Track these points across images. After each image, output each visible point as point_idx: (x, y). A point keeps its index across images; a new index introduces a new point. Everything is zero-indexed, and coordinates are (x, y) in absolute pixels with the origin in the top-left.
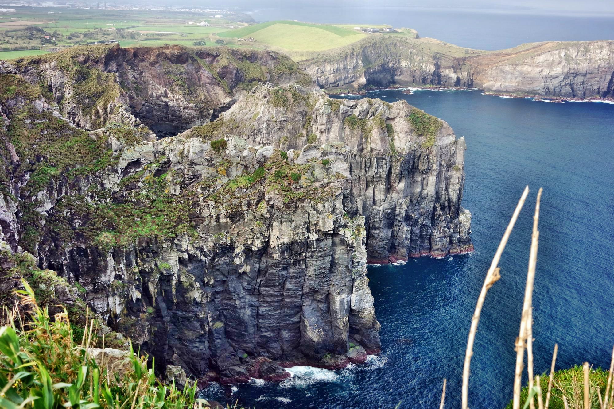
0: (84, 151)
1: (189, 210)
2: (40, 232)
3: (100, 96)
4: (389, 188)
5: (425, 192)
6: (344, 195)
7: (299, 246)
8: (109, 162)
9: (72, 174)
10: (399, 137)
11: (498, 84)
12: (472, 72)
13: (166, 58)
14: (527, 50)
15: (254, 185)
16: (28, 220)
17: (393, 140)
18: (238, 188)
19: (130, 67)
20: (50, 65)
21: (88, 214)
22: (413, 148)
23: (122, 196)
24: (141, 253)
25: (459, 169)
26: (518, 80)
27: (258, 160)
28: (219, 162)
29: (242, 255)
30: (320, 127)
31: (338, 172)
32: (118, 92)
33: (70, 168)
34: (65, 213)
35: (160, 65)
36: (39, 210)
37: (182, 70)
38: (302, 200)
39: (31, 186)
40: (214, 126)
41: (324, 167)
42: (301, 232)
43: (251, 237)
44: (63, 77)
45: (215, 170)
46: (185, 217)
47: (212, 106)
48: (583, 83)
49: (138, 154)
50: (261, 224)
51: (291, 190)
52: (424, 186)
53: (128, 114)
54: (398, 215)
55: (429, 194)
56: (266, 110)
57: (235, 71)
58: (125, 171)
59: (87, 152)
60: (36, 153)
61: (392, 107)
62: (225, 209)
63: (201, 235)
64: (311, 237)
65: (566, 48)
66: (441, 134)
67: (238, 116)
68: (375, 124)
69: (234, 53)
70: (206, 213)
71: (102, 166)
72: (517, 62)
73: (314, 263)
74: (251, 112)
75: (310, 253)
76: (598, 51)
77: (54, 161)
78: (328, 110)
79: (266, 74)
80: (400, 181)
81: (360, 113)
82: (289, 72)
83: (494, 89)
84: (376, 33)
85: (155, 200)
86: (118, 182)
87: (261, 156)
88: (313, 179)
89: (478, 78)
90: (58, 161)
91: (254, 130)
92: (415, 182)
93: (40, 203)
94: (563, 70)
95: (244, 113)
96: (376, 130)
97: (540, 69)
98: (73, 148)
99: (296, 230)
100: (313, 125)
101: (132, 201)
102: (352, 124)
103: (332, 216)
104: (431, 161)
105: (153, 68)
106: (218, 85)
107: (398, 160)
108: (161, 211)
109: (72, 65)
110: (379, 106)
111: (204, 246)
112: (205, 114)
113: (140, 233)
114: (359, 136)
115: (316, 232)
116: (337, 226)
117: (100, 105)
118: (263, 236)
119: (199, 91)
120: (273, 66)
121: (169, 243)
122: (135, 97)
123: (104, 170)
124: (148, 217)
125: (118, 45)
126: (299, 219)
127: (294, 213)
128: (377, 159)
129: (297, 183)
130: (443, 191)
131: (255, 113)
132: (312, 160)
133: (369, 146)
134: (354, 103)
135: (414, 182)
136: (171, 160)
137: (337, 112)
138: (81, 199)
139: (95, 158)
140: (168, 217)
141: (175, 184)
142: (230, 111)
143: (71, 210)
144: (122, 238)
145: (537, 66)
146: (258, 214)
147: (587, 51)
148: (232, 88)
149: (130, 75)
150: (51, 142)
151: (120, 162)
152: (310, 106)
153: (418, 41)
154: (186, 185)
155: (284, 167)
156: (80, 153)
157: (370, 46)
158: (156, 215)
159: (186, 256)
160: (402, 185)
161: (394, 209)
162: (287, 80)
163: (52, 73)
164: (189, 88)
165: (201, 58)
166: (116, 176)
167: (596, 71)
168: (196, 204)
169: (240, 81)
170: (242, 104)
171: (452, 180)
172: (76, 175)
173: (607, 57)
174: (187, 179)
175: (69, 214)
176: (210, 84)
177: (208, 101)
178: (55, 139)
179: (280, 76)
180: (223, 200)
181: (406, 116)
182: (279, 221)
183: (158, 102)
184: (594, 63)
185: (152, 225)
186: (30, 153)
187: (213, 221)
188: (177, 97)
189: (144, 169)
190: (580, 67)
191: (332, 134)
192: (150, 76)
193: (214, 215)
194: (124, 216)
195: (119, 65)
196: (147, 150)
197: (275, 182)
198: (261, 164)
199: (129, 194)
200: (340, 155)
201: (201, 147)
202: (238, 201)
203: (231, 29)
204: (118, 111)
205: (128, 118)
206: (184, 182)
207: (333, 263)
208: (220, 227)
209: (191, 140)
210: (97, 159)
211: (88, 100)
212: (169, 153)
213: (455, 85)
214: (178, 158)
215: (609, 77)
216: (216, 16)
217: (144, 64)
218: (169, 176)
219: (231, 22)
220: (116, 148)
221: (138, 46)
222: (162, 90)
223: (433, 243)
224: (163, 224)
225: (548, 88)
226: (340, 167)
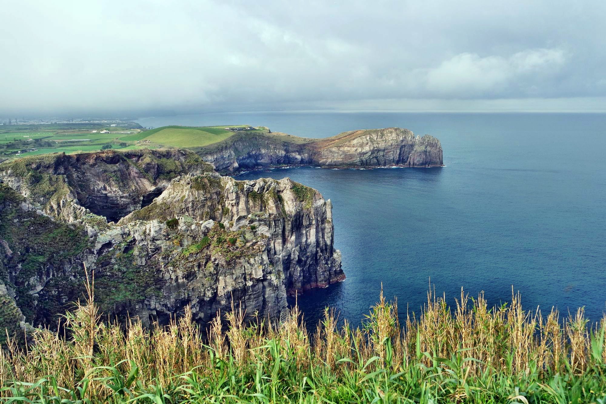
0: (66, 240)
1: (154, 276)
2: (33, 311)
3: (53, 194)
4: (284, 241)
5: (309, 241)
6: (267, 250)
7: (240, 292)
8: (87, 246)
9: (57, 259)
10: (287, 204)
11: (329, 160)
12: (311, 154)
13: (103, 160)
14: (345, 137)
15: (202, 251)
16: (23, 303)
17: (283, 206)
18: (190, 254)
19: (74, 169)
20: (6, 173)
21: (73, 290)
22: (298, 210)
23: (99, 272)
25: (330, 222)
26: (342, 157)
27: (203, 231)
28: (174, 236)
29: (197, 306)
31: (262, 234)
32: (68, 190)
33: (55, 255)
34: (53, 292)
35: (99, 166)
36: (31, 292)
37: (116, 169)
38: (239, 258)
39: (24, 274)
40: (150, 209)
41: (252, 231)
42: (240, 281)
43: (203, 290)
44: (20, 181)
45: (172, 243)
46: (151, 282)
47: (141, 194)
48: (383, 156)
49: (110, 237)
50: (210, 280)
51: (230, 251)
52: (308, 237)
53: (79, 207)
54: (293, 260)
55: (312, 242)
56: (190, 193)
57: (156, 166)
58: (100, 252)
59: (68, 240)
60: (26, 246)
61: (280, 183)
62: (182, 272)
63: (165, 294)
64: (248, 284)
65: (370, 134)
66: (315, 198)
67: (169, 200)
68: (270, 196)
69: (154, 153)
70: (167, 276)
71: (81, 250)
72: (340, 145)
73: (251, 303)
74: (178, 196)
75: (248, 296)
76: (389, 135)
77: (41, 250)
78: (236, 189)
79: (179, 167)
80: (292, 235)
81: (258, 189)
82: (196, 164)
83: (327, 164)
84: (241, 131)
85: (125, 272)
86: (95, 261)
87: (205, 228)
88: (245, 241)
89: (315, 157)
90: (44, 250)
91: (183, 209)
93: (32, 287)
94: (369, 147)
95: (173, 197)
96: (271, 200)
97: (355, 148)
98: (56, 238)
99: (237, 280)
100: (225, 201)
101: (107, 275)
102: (254, 198)
103: (261, 267)
104: (311, 218)
105: (93, 169)
106: (144, 177)
107: (289, 220)
108: (132, 280)
109: (27, 171)
110: (272, 183)
111: (168, 303)
112: (137, 200)
113: (117, 300)
114: (260, 205)
115: (251, 280)
116: (265, 273)
117: (54, 201)
118: (212, 288)
119: (131, 183)
120: (183, 160)
121: (141, 305)
122: (80, 192)
123: (83, 253)
124: (121, 286)
125: (64, 153)
126: (238, 272)
127: (234, 268)
128: (275, 221)
129: (235, 245)
130: (321, 238)
131: (181, 196)
132: (243, 227)
133: (268, 212)
134: (254, 183)
135: (301, 235)
136: (136, 239)
137: (242, 190)
138: (66, 278)
139: (74, 245)
140: (138, 284)
141: (141, 258)
142: (161, 197)
143: (58, 289)
144: (102, 305)
145: (353, 147)
146: (207, 273)
147: (383, 135)
148: (155, 179)
149: (75, 175)
150: (37, 236)
151: (96, 245)
152: (222, 188)
153: (271, 135)
154: (150, 256)
155: (223, 234)
156: (63, 242)
157: (238, 141)
158: (128, 283)
159: (155, 313)
160: (293, 238)
161: (289, 256)
162: (195, 170)
163: (9, 179)
164: (123, 182)
165: (129, 158)
166: (93, 256)
167: (390, 148)
168: (159, 271)
169: (161, 173)
170: (171, 190)
171: (326, 230)
172: (61, 260)
173: (395, 138)
174: (150, 252)
175: (57, 292)
176: (138, 177)
177: (138, 190)
178: (41, 232)
179: (190, 167)
180: (180, 265)
181: (291, 188)
182: (223, 275)
183: (99, 194)
184: (388, 142)
185: (126, 292)
186: (20, 246)
187: (173, 282)
188: (114, 190)
189: (114, 248)
190: (380, 145)
191: (240, 207)
192: (91, 175)
193: (173, 277)
194: (102, 288)
195: (66, 169)
196: (117, 233)
197: (218, 247)
198: (205, 234)
199: (104, 269)
200: (261, 221)
201: (160, 226)
202: (191, 264)
203: (129, 134)
204: (70, 204)
205: (79, 209)
206: (148, 254)
207: (264, 301)
208: (179, 286)
209: (151, 222)
210: (77, 245)
211: (43, 198)
212: (134, 233)
213: (300, 164)
214: (142, 236)
215: (398, 151)
216: (112, 125)
217: (85, 166)
218: (136, 252)
219: (127, 129)
220: (91, 234)
221: (79, 152)
222: (101, 185)
223: (318, 276)
224: (134, 290)
225: (362, 161)
226: (263, 230)
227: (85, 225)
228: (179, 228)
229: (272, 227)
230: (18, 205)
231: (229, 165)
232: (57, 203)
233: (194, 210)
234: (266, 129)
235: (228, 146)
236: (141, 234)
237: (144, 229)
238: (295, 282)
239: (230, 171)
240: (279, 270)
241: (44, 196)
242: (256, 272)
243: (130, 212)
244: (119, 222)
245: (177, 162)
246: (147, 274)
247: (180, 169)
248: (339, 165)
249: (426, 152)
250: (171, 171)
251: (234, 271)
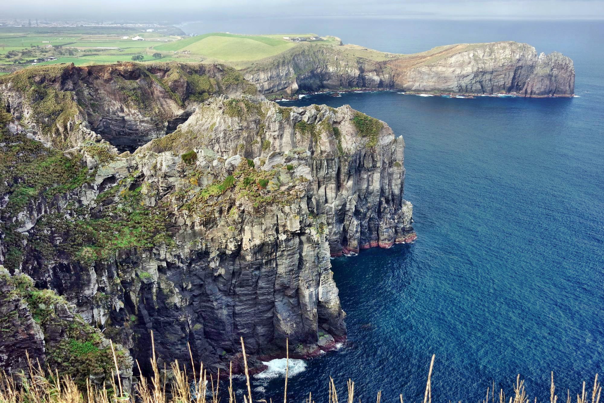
0: (61, 171)
1: (165, 220)
2: (22, 252)
3: (59, 114)
4: (339, 187)
5: (371, 188)
6: (308, 196)
7: (270, 247)
8: (85, 179)
9: (50, 193)
10: (345, 139)
11: (417, 84)
12: (393, 74)
13: (120, 74)
14: (440, 53)
15: (224, 193)
16: (11, 241)
17: (340, 141)
18: (210, 196)
19: (85, 85)
20: (6, 86)
21: (68, 231)
22: (358, 148)
23: (100, 211)
24: (121, 264)
25: (400, 165)
26: (434, 80)
27: (227, 169)
28: (190, 173)
29: (217, 260)
30: (273, 134)
31: (302, 176)
32: (77, 109)
33: (47, 188)
34: (45, 232)
35: (115, 82)
36: (20, 230)
37: (136, 85)
38: (270, 204)
39: (11, 208)
40: (172, 138)
41: (289, 172)
42: (270, 233)
43: (224, 241)
44: (21, 97)
45: (188, 181)
46: (161, 227)
47: (166, 118)
48: (490, 80)
49: (113, 170)
50: (233, 229)
51: (260, 195)
52: (370, 183)
53: (88, 131)
54: (348, 211)
55: (375, 189)
56: (222, 120)
57: (186, 85)
58: (101, 187)
59: (63, 171)
60: (14, 175)
61: (337, 112)
62: (199, 217)
63: (178, 243)
64: (280, 238)
65: (474, 50)
66: (382, 134)
67: (196, 128)
68: (323, 128)
69: (183, 67)
70: (181, 221)
71: (78, 183)
72: (433, 64)
73: (284, 261)
74: (208, 123)
75: (280, 253)
76: (501, 51)
77: (32, 181)
78: (280, 117)
79: (214, 86)
80: (348, 179)
81: (309, 119)
82: (236, 83)
83: (414, 88)
84: (304, 42)
85: (131, 213)
86: (95, 198)
87: (230, 165)
88: (279, 184)
89: (399, 79)
90: (35, 182)
91: (212, 140)
92: (361, 179)
93: (20, 224)
94: (472, 69)
95: (201, 124)
96: (324, 134)
97: (452, 69)
98: (49, 168)
99: (267, 232)
100: (266, 132)
101: (109, 216)
102: (302, 129)
103: (298, 217)
104: (375, 159)
105: (107, 85)
106: (171, 98)
107: (346, 160)
108: (138, 223)
109: (29, 85)
110: (326, 111)
111: (181, 254)
112: (160, 126)
113: (119, 245)
114: (309, 140)
115: (284, 233)
116: (303, 225)
117: (60, 123)
118: (236, 240)
119: (153, 105)
120: (220, 78)
121: (148, 253)
122: (92, 113)
123: (81, 187)
124: (126, 230)
125: (73, 64)
126: (269, 222)
127: (263, 216)
128: (327, 160)
129: (266, 188)
130: (387, 187)
131: (211, 124)
132: (278, 166)
133: (319, 149)
134: (303, 110)
135: (360, 179)
136: (145, 174)
137: (288, 119)
138: (61, 217)
139: (71, 177)
140: (146, 229)
141: (150, 197)
142: (187, 123)
143: (51, 228)
144: (102, 251)
145: (450, 67)
146: (230, 220)
147: (492, 52)
148: (184, 101)
149: (86, 92)
150: (27, 164)
151: (96, 178)
152: (262, 115)
153: (342, 48)
154: (161, 196)
155: (252, 174)
156: (57, 173)
157: (299, 55)
158: (134, 227)
159: (164, 264)
160: (350, 183)
161: (344, 205)
162: (234, 91)
163: (9, 94)
164: (143, 103)
165: (152, 73)
166: (93, 193)
167: (501, 69)
168: (171, 214)
169: (191, 93)
170: (199, 115)
171: (394, 176)
172: (55, 194)
173: (509, 56)
174: (162, 191)
175: (50, 232)
176: (163, 97)
177: (162, 114)
178: (31, 160)
179: (228, 87)
180: (197, 209)
181: (350, 119)
182: (250, 225)
183: (115, 117)
184: (498, 62)
185: (131, 237)
186: (8, 175)
187: (188, 229)
188: (133, 112)
189: (119, 184)
190: (487, 65)
191: (284, 140)
192: (106, 93)
193: (189, 223)
194: (103, 231)
195: (75, 84)
196: (121, 165)
197: (245, 189)
198: (230, 172)
199: (106, 208)
200: (302, 160)
201: (173, 159)
202: (210, 208)
203: (166, 42)
204: (78, 128)
205: (89, 134)
206: (158, 194)
207: (301, 260)
208: (195, 234)
209: (163, 154)
210: (74, 177)
211: (47, 119)
212: (143, 167)
213: (378, 87)
214: (152, 171)
215: (512, 74)
216: (148, 31)
217: (99, 81)
218: (144, 189)
219: (164, 36)
220: (91, 165)
221: (92, 64)
222: (118, 105)
223: (380, 234)
224: (141, 235)
225: (461, 86)
226: (303, 171)
227: (84, 153)
228: (198, 163)
229: (323, 168)
230: (5, 126)
231: (286, 86)
232: (64, 126)
233: (226, 142)
234: (337, 40)
235: (286, 61)
236: (151, 168)
237: (154, 162)
238: (350, 239)
239: (287, 94)
240: (322, 223)
241: (49, 116)
242: (291, 224)
243: (151, 140)
244: (135, 152)
245: (212, 80)
246: (156, 218)
247: (216, 88)
248: (429, 91)
249: (552, 76)
250: (204, 92)
251: (263, 220)
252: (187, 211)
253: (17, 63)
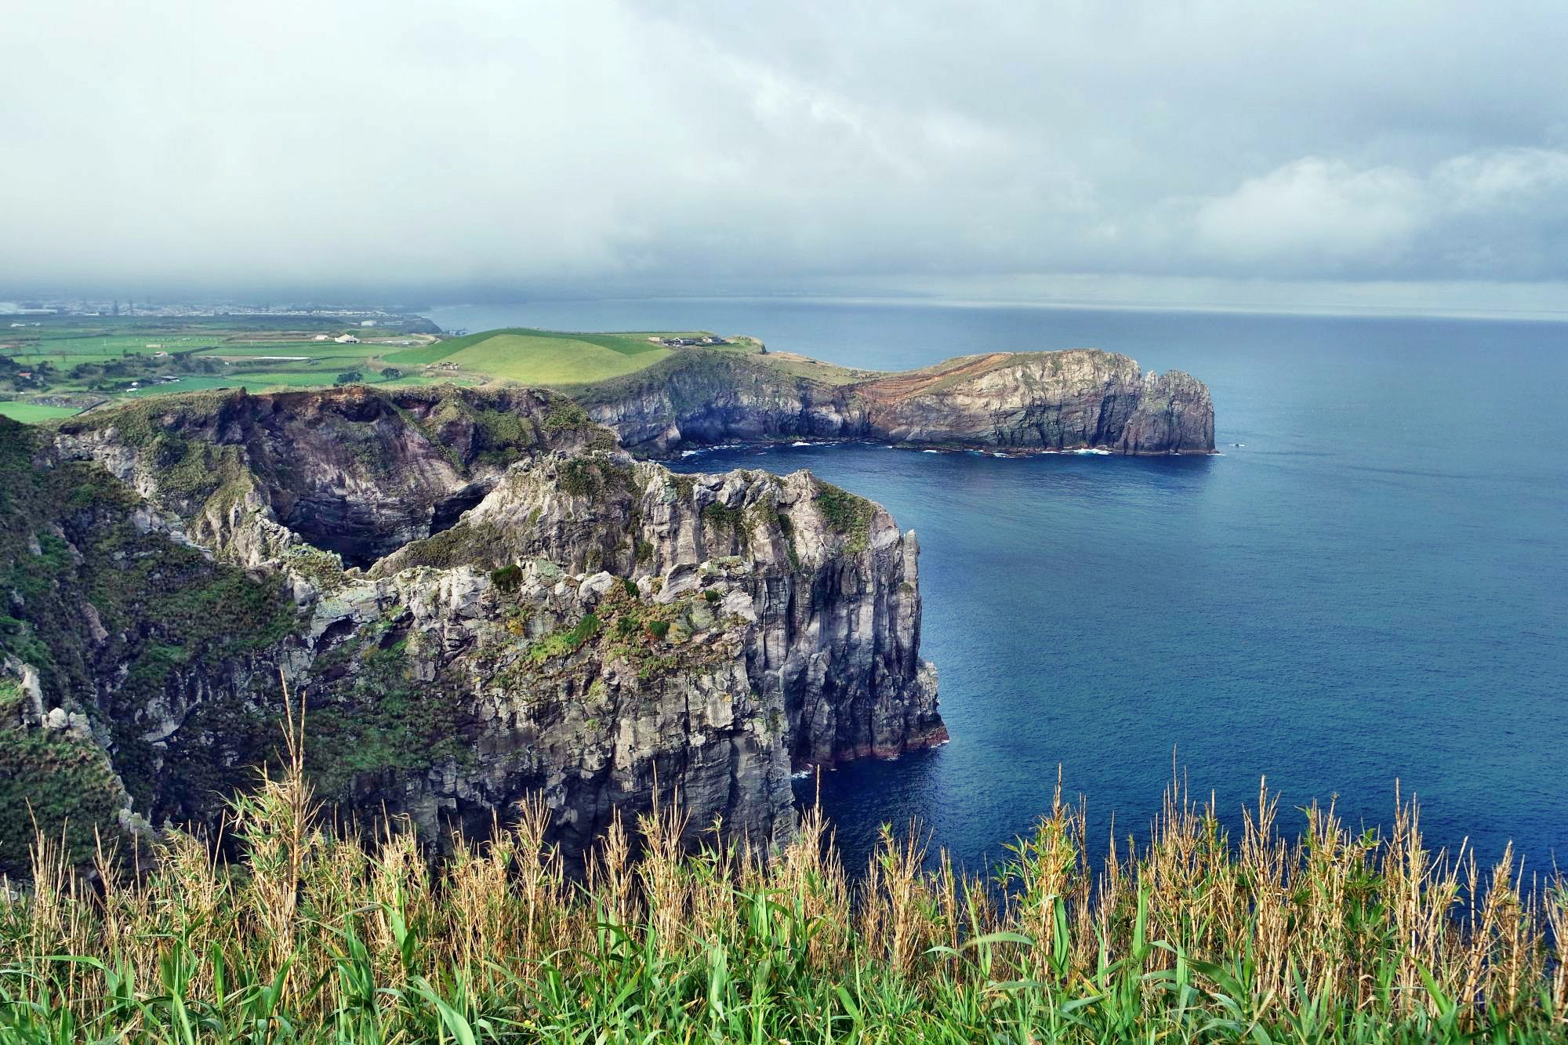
0: (239, 609)
1: (455, 710)
2: (152, 785)
3: (212, 491)
4: (792, 635)
5: (856, 635)
6: (747, 655)
7: (672, 762)
8: (290, 626)
9: (215, 657)
10: (803, 538)
11: (916, 429)
12: (867, 411)
13: (338, 410)
14: (958, 369)
15: (578, 651)
16: (130, 762)
17: (792, 542)
18: (548, 658)
19: (267, 431)
21: (251, 737)
22: (829, 556)
23: (318, 693)
24: (361, 806)
25: (911, 589)
26: (948, 421)
27: (584, 600)
28: (509, 611)
29: (561, 791)
30: (658, 529)
31: (735, 613)
32: (249, 482)
33: (210, 645)
34: (203, 739)
35: (327, 425)
36: (149, 737)
37: (370, 433)
38: (673, 672)
39: (133, 689)
40: (451, 538)
41: (710, 606)
42: (673, 733)
43: (577, 752)
44: (132, 458)
45: (503, 627)
46: (447, 724)
47: (431, 499)
48: (1057, 422)
49: (348, 607)
50: (596, 726)
51: (651, 653)
52: (853, 625)
53: (274, 526)
54: (812, 683)
55: (863, 639)
56: (555, 502)
57: (472, 431)
58: (322, 642)
59: (244, 610)
60: (140, 619)
61: (785, 484)
62: (525, 703)
63: (480, 758)
64: (692, 742)
65: (1024, 364)
66: (875, 527)
67: (499, 517)
68: (760, 517)
69: (466, 396)
70: (487, 711)
71: (275, 635)
72: (945, 390)
73: (700, 790)
74: (525, 507)
75: (691, 773)
76: (1075, 367)
77: (178, 632)
78: (672, 495)
79: (528, 433)
80: (811, 619)
81: (730, 497)
82: (573, 427)
83: (910, 437)
84: (690, 347)
85: (384, 697)
86: (309, 666)
87: (589, 593)
88: (690, 630)
89: (880, 420)
90: (185, 634)
91: (534, 542)
92: (837, 618)
93: (151, 723)
94: (1022, 400)
95: (510, 510)
96: (762, 528)
97: (985, 400)
98: (216, 603)
99: (665, 729)
100: (644, 525)
101: (337, 703)
102: (717, 519)
103: (729, 698)
104: (864, 578)
105: (312, 432)
106: (441, 458)
107: (805, 581)
108: (399, 717)
109: (150, 432)
110: (764, 483)
111: (487, 780)
112: (419, 515)
113: (359, 766)
114: (731, 540)
115: (700, 732)
116: (738, 714)
117: (213, 509)
118: (602, 748)
119: (405, 472)
120: (541, 418)
121: (418, 781)
122: (278, 488)
123: (280, 643)
124: (373, 732)
125: (244, 390)
126: (669, 709)
127: (659, 697)
128: (768, 582)
129: (663, 640)
130: (887, 632)
131: (532, 509)
132: (687, 593)
133: (752, 557)
134: (718, 481)
135: (835, 619)
136: (414, 613)
137: (688, 498)
138: (237, 707)
139: (260, 622)
140: (414, 729)
141: (425, 661)
142: (480, 508)
143: (215, 731)
144: (323, 779)
145: (980, 396)
146: (589, 707)
147: (1057, 368)
148: (467, 463)
149: (267, 447)
150: (169, 595)
151: (313, 623)
152: (637, 491)
153: (766, 360)
154: (447, 659)
155: (634, 612)
156: (231, 613)
157: (681, 371)
158: (389, 726)
159: (453, 804)
160: (815, 626)
161: (803, 672)
162: (569, 443)
163: (108, 451)
164: (385, 468)
165: (403, 408)
166: (304, 654)
167: (1076, 401)
168: (468, 697)
169: (482, 448)
170: (505, 492)
171: (901, 610)
172: (225, 659)
173: (1091, 377)
174: (449, 649)
175: (212, 740)
176: (426, 457)
177: (422, 490)
178: (177, 586)
179: (556, 435)
180: (521, 684)
181: (813, 499)
182: (632, 715)
183: (325, 497)
184: (1071, 387)
185: (382, 748)
186: (128, 620)
187: (503, 727)
188: (364, 486)
189: (359, 636)
190: (1049, 394)
191: (681, 541)
192: (308, 447)
193: (504, 714)
194: (324, 735)
195: (246, 430)
196: (366, 596)
197: (621, 641)
198: (589, 608)
199: (331, 687)
200: (734, 580)
201: (474, 582)
202: (549, 683)
203: (405, 346)
204: (253, 519)
205: (276, 533)
206: (441, 654)
207: (734, 786)
208: (516, 738)
209: (454, 571)
210: (265, 622)
211: (186, 502)
212: (409, 598)
213: (840, 435)
214: (429, 607)
215: (1097, 411)
216: (364, 323)
217: (294, 424)
218: (412, 645)
219: (401, 335)
220: (303, 596)
221: (281, 389)
222: (332, 472)
223: (875, 728)
224: (402, 746)
225: (1001, 433)
226: (739, 603)
227: (288, 572)
228: (524, 589)
229: (760, 598)
230: (126, 516)
231: (655, 433)
232: (222, 516)
233: (562, 547)
234: (755, 344)
235: (656, 384)
236: (428, 600)
237: (435, 588)
238: (815, 742)
239: (659, 449)
240: (774, 709)
241: (190, 496)
242: (715, 712)
243: (401, 544)
244: (372, 569)
245: (523, 420)
246: (436, 704)
247: (532, 438)
248: (940, 443)
249: (1172, 414)
250: (507, 445)
251: (658, 706)
252: (501, 690)
253: (96, 388)
